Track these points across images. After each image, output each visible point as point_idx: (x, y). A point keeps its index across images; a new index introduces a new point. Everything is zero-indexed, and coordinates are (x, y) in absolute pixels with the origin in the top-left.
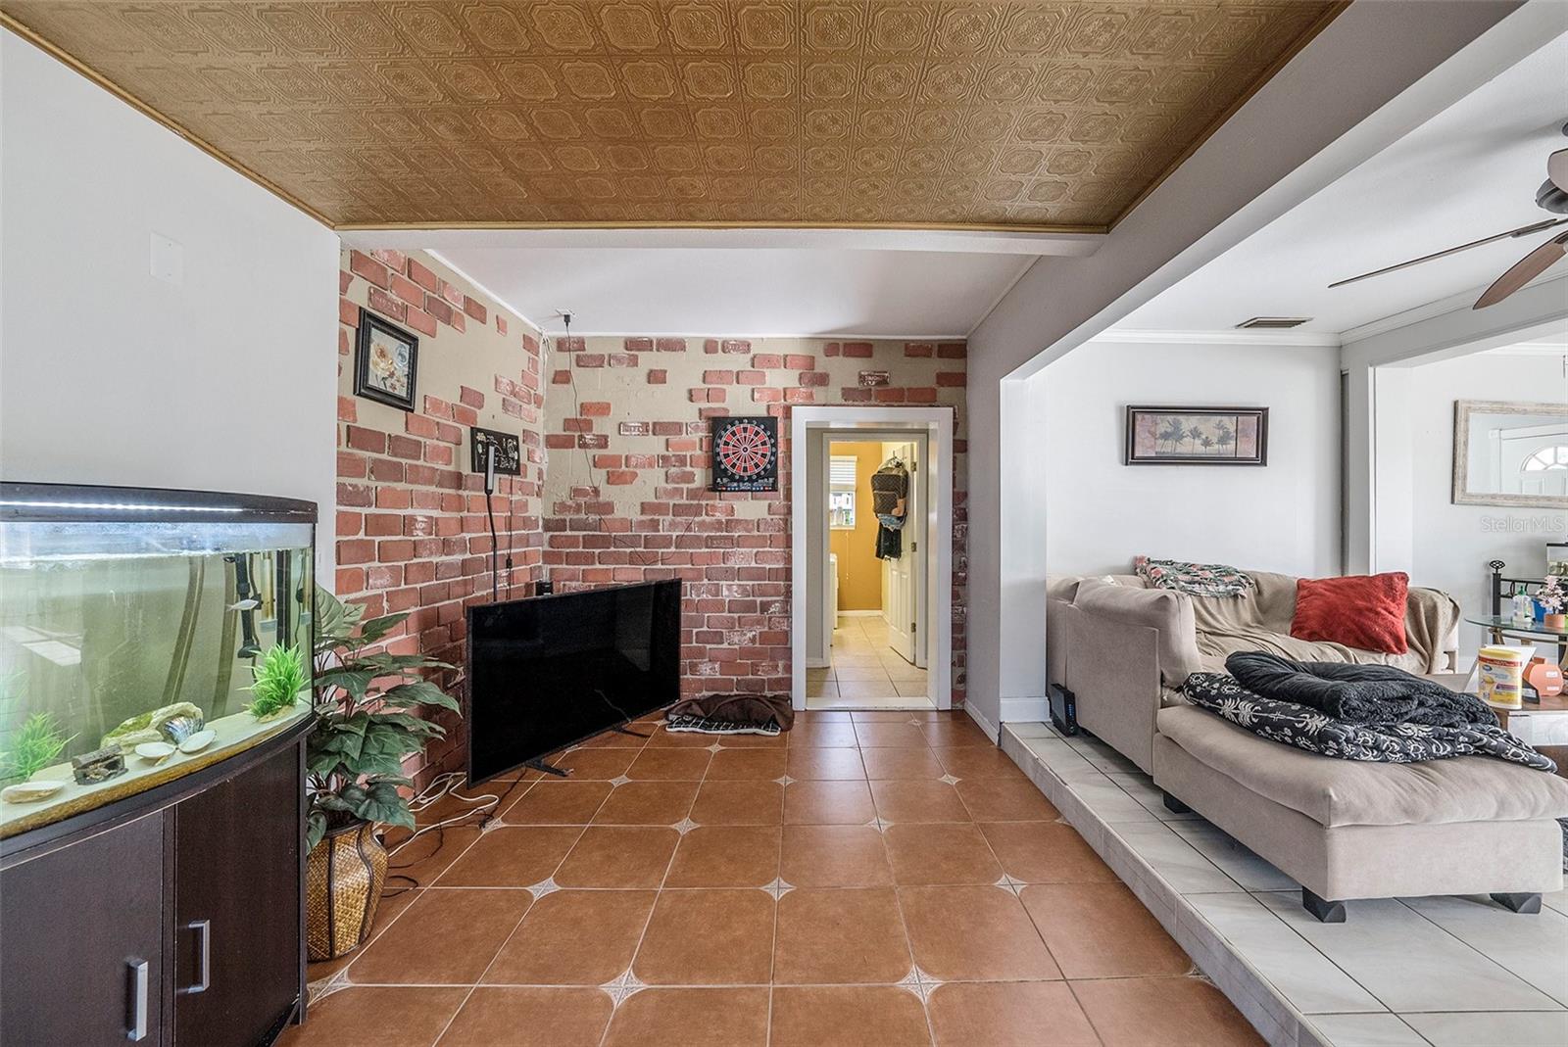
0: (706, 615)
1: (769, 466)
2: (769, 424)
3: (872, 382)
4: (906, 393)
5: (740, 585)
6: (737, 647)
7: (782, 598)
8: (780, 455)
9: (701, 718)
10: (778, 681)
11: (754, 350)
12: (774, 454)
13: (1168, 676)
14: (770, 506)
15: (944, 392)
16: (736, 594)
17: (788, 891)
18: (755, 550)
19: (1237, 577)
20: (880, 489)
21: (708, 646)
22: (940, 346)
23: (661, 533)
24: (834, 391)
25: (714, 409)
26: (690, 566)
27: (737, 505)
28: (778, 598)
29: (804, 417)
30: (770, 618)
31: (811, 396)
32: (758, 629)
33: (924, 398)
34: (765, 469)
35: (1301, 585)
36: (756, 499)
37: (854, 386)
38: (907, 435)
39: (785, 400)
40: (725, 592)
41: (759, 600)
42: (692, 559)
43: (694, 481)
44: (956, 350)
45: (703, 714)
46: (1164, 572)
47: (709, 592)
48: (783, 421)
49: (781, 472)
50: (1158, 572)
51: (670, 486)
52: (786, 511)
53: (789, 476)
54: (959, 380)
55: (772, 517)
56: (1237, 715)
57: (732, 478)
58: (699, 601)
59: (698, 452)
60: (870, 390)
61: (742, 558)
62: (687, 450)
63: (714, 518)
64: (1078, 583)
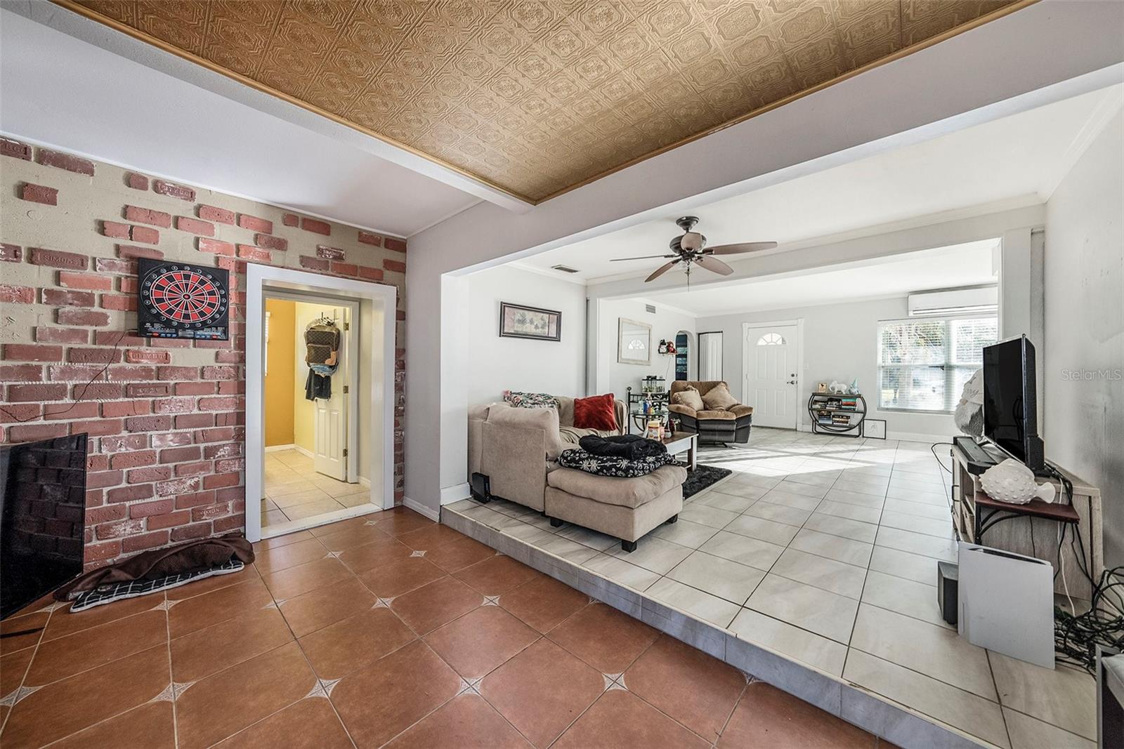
0: (125, 470)
1: (217, 316)
2: (219, 276)
3: (330, 256)
4: (359, 270)
5: (177, 433)
6: (172, 497)
7: (232, 441)
8: (232, 307)
9: (128, 582)
10: (229, 522)
11: (198, 200)
12: (225, 305)
13: (550, 455)
14: (217, 354)
15: (388, 274)
16: (171, 443)
17: (334, 685)
18: (197, 398)
19: (552, 400)
20: (314, 343)
21: (128, 504)
22: (386, 239)
23: (45, 381)
24: (292, 256)
25: (140, 249)
26: (98, 418)
27: (172, 352)
28: (227, 442)
29: (258, 275)
30: (217, 463)
31: (268, 256)
32: (201, 476)
33: (374, 276)
34: (213, 319)
35: (576, 402)
36: (199, 347)
37: (312, 256)
38: (342, 301)
39: (238, 256)
40: (155, 442)
41: (202, 446)
42: (102, 411)
43: (106, 323)
44: (399, 245)
45: (130, 577)
46: (521, 399)
47: (130, 444)
48: (234, 275)
49: (232, 323)
50: (518, 399)
51: (61, 327)
52: (238, 359)
53: (242, 328)
54: (401, 268)
55: (221, 365)
56: (590, 468)
57: (168, 324)
58: (112, 457)
59: (113, 292)
60: (328, 262)
61: (181, 405)
62: (96, 288)
63: (138, 365)
64: (489, 409)
